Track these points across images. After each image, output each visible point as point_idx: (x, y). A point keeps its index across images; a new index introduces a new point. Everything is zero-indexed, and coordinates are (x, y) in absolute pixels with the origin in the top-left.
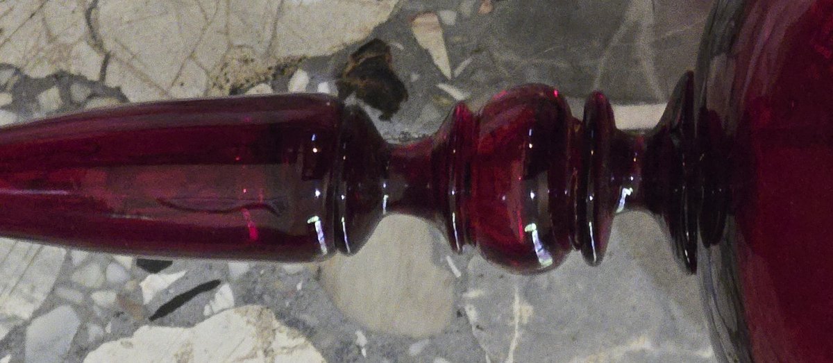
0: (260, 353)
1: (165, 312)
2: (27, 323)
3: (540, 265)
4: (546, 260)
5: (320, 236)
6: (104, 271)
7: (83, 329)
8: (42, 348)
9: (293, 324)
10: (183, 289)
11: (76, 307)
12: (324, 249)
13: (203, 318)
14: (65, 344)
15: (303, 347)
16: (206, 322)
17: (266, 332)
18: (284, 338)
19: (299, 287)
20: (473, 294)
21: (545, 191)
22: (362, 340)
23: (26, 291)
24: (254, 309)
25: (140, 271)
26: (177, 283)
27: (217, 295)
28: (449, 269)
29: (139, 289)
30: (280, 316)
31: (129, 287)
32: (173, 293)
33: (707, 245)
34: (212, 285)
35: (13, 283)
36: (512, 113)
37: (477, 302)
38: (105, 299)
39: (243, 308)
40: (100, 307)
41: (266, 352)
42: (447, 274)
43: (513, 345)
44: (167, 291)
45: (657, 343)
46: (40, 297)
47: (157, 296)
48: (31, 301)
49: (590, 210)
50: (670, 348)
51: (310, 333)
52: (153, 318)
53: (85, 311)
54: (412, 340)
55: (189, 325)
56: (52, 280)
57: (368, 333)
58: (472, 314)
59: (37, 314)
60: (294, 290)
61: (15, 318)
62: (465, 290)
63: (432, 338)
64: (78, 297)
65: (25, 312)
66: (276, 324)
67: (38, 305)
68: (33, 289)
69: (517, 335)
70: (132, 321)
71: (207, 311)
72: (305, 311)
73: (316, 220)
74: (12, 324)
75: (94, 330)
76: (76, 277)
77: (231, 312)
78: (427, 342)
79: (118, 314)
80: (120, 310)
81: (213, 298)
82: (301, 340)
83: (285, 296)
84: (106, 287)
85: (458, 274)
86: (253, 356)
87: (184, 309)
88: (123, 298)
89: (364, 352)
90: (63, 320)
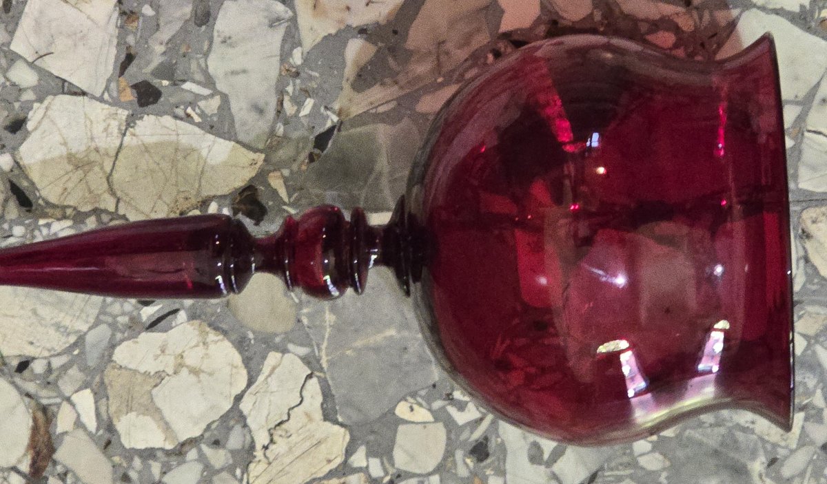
0: (201, 344)
1: (153, 325)
2: (85, 334)
3: (332, 296)
4: (335, 293)
5: (222, 286)
6: (122, 306)
7: (113, 335)
8: (94, 346)
9: (216, 329)
10: (161, 314)
11: (110, 325)
12: (225, 292)
13: (172, 328)
14: (105, 343)
15: (222, 340)
16: (173, 330)
17: (203, 334)
18: (212, 336)
19: (219, 310)
20: (305, 311)
21: (333, 259)
22: (251, 336)
23: (84, 318)
24: (197, 322)
25: (140, 306)
26: (158, 311)
27: (178, 316)
28: (292, 299)
29: (139, 314)
30: (210, 325)
31: (135, 313)
32: (157, 316)
33: (414, 282)
34: (175, 311)
35: (77, 314)
36: (314, 220)
37: (309, 316)
38: (123, 320)
39: (191, 322)
40: (122, 324)
41: (204, 344)
42: (290, 302)
43: (327, 336)
44: (153, 315)
45: (399, 332)
46: (92, 320)
47: (149, 318)
48: (87, 322)
49: (355, 268)
50: (406, 333)
51: (225, 333)
52: (147, 329)
53: (113, 326)
54: (276, 335)
55: (166, 331)
56: (97, 311)
57: (254, 332)
58: (305, 321)
59: (90, 329)
60: (216, 312)
61: (79, 331)
62: (301, 309)
63: (286, 333)
64: (110, 320)
65: (84, 328)
66: (208, 329)
67: (91, 325)
68: (88, 316)
69: (328, 330)
70: (137, 330)
71: (174, 324)
72: (220, 322)
73: (220, 278)
74: (79, 335)
75: (119, 336)
76: (108, 310)
77: (185, 324)
78: (283, 336)
79: (130, 327)
80: (132, 325)
81: (176, 318)
82: (221, 337)
83: (212, 315)
84: (123, 314)
85: (297, 300)
86: (197, 346)
87: (163, 323)
88: (132, 319)
89: (252, 342)
90: (103, 331)
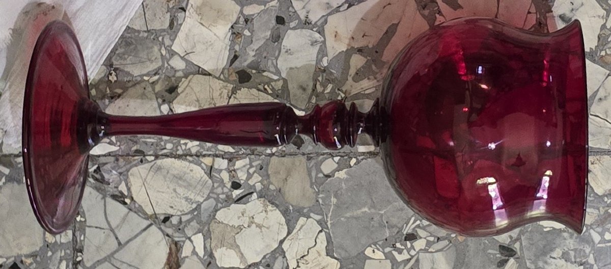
0: (264, 212)
1: (239, 200)
2: (202, 203)
6: (223, 189)
7: (217, 205)
8: (206, 210)
9: (273, 203)
10: (243, 194)
11: (215, 199)
13: (249, 202)
14: (212, 209)
15: (275, 210)
16: (250, 203)
17: (265, 206)
18: (270, 207)
19: (275, 194)
20: (321, 196)
22: (291, 208)
23: (202, 195)
24: (262, 199)
25: (232, 189)
26: (242, 193)
27: (253, 196)
28: (314, 189)
29: (232, 194)
30: (269, 202)
31: (229, 193)
32: (241, 195)
34: (252, 193)
35: (198, 192)
37: (322, 198)
38: (222, 197)
39: (260, 199)
40: (221, 199)
41: (265, 211)
42: (314, 191)
43: (331, 210)
44: (239, 195)
45: (369, 209)
46: (205, 196)
47: (237, 196)
48: (203, 197)
50: (373, 211)
51: (277, 206)
52: (235, 202)
53: (217, 200)
54: (304, 208)
55: (245, 204)
56: (208, 192)
57: (292, 206)
58: (321, 201)
59: (205, 200)
60: (273, 195)
61: (199, 201)
62: (319, 195)
63: (309, 207)
64: (215, 196)
65: (201, 200)
66: (268, 203)
67: (205, 198)
68: (203, 194)
69: (332, 207)
70: (230, 202)
71: (250, 200)
72: (275, 200)
74: (197, 203)
75: (220, 205)
76: (215, 191)
77: (257, 201)
78: (308, 209)
79: (226, 201)
80: (226, 199)
81: (251, 196)
82: (275, 208)
83: (271, 196)
84: (223, 193)
85: (317, 190)
86: (262, 212)
87: (244, 199)
88: (227, 196)
89: (292, 211)
90: (212, 202)
